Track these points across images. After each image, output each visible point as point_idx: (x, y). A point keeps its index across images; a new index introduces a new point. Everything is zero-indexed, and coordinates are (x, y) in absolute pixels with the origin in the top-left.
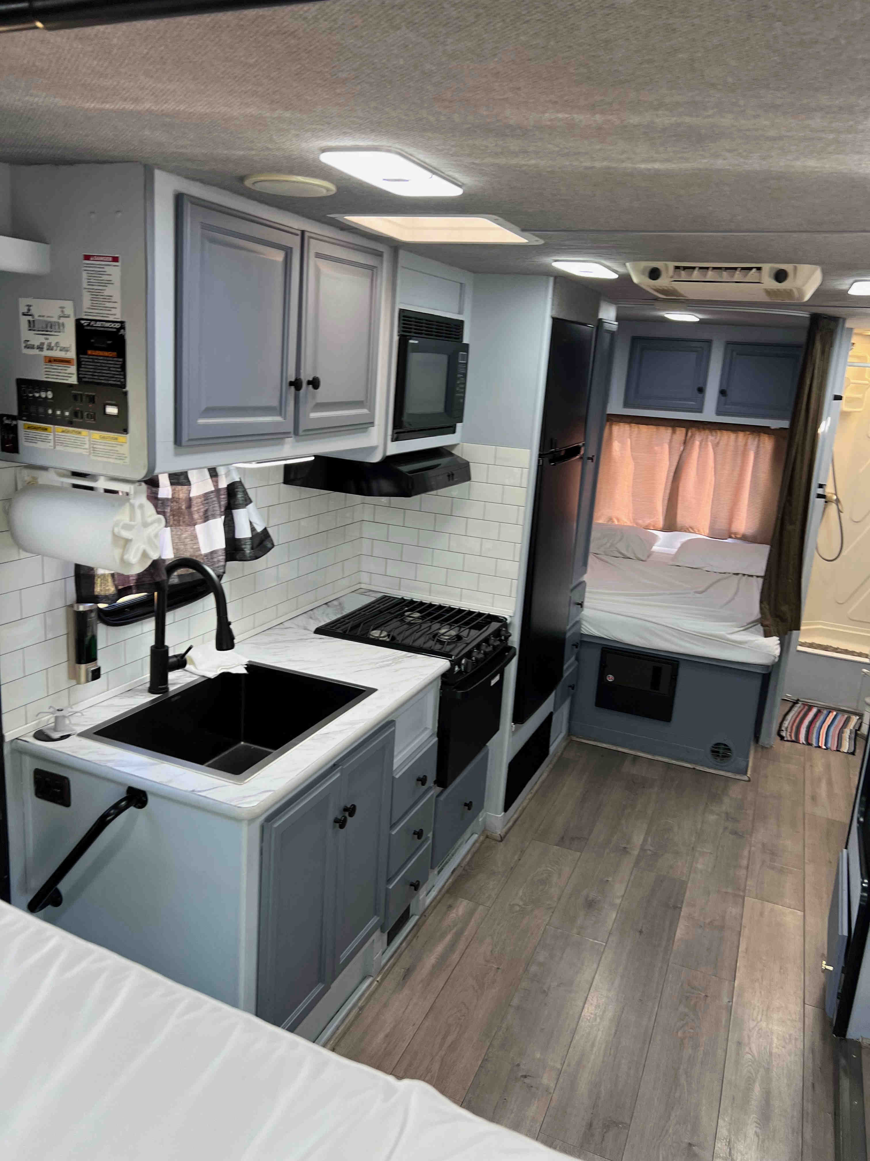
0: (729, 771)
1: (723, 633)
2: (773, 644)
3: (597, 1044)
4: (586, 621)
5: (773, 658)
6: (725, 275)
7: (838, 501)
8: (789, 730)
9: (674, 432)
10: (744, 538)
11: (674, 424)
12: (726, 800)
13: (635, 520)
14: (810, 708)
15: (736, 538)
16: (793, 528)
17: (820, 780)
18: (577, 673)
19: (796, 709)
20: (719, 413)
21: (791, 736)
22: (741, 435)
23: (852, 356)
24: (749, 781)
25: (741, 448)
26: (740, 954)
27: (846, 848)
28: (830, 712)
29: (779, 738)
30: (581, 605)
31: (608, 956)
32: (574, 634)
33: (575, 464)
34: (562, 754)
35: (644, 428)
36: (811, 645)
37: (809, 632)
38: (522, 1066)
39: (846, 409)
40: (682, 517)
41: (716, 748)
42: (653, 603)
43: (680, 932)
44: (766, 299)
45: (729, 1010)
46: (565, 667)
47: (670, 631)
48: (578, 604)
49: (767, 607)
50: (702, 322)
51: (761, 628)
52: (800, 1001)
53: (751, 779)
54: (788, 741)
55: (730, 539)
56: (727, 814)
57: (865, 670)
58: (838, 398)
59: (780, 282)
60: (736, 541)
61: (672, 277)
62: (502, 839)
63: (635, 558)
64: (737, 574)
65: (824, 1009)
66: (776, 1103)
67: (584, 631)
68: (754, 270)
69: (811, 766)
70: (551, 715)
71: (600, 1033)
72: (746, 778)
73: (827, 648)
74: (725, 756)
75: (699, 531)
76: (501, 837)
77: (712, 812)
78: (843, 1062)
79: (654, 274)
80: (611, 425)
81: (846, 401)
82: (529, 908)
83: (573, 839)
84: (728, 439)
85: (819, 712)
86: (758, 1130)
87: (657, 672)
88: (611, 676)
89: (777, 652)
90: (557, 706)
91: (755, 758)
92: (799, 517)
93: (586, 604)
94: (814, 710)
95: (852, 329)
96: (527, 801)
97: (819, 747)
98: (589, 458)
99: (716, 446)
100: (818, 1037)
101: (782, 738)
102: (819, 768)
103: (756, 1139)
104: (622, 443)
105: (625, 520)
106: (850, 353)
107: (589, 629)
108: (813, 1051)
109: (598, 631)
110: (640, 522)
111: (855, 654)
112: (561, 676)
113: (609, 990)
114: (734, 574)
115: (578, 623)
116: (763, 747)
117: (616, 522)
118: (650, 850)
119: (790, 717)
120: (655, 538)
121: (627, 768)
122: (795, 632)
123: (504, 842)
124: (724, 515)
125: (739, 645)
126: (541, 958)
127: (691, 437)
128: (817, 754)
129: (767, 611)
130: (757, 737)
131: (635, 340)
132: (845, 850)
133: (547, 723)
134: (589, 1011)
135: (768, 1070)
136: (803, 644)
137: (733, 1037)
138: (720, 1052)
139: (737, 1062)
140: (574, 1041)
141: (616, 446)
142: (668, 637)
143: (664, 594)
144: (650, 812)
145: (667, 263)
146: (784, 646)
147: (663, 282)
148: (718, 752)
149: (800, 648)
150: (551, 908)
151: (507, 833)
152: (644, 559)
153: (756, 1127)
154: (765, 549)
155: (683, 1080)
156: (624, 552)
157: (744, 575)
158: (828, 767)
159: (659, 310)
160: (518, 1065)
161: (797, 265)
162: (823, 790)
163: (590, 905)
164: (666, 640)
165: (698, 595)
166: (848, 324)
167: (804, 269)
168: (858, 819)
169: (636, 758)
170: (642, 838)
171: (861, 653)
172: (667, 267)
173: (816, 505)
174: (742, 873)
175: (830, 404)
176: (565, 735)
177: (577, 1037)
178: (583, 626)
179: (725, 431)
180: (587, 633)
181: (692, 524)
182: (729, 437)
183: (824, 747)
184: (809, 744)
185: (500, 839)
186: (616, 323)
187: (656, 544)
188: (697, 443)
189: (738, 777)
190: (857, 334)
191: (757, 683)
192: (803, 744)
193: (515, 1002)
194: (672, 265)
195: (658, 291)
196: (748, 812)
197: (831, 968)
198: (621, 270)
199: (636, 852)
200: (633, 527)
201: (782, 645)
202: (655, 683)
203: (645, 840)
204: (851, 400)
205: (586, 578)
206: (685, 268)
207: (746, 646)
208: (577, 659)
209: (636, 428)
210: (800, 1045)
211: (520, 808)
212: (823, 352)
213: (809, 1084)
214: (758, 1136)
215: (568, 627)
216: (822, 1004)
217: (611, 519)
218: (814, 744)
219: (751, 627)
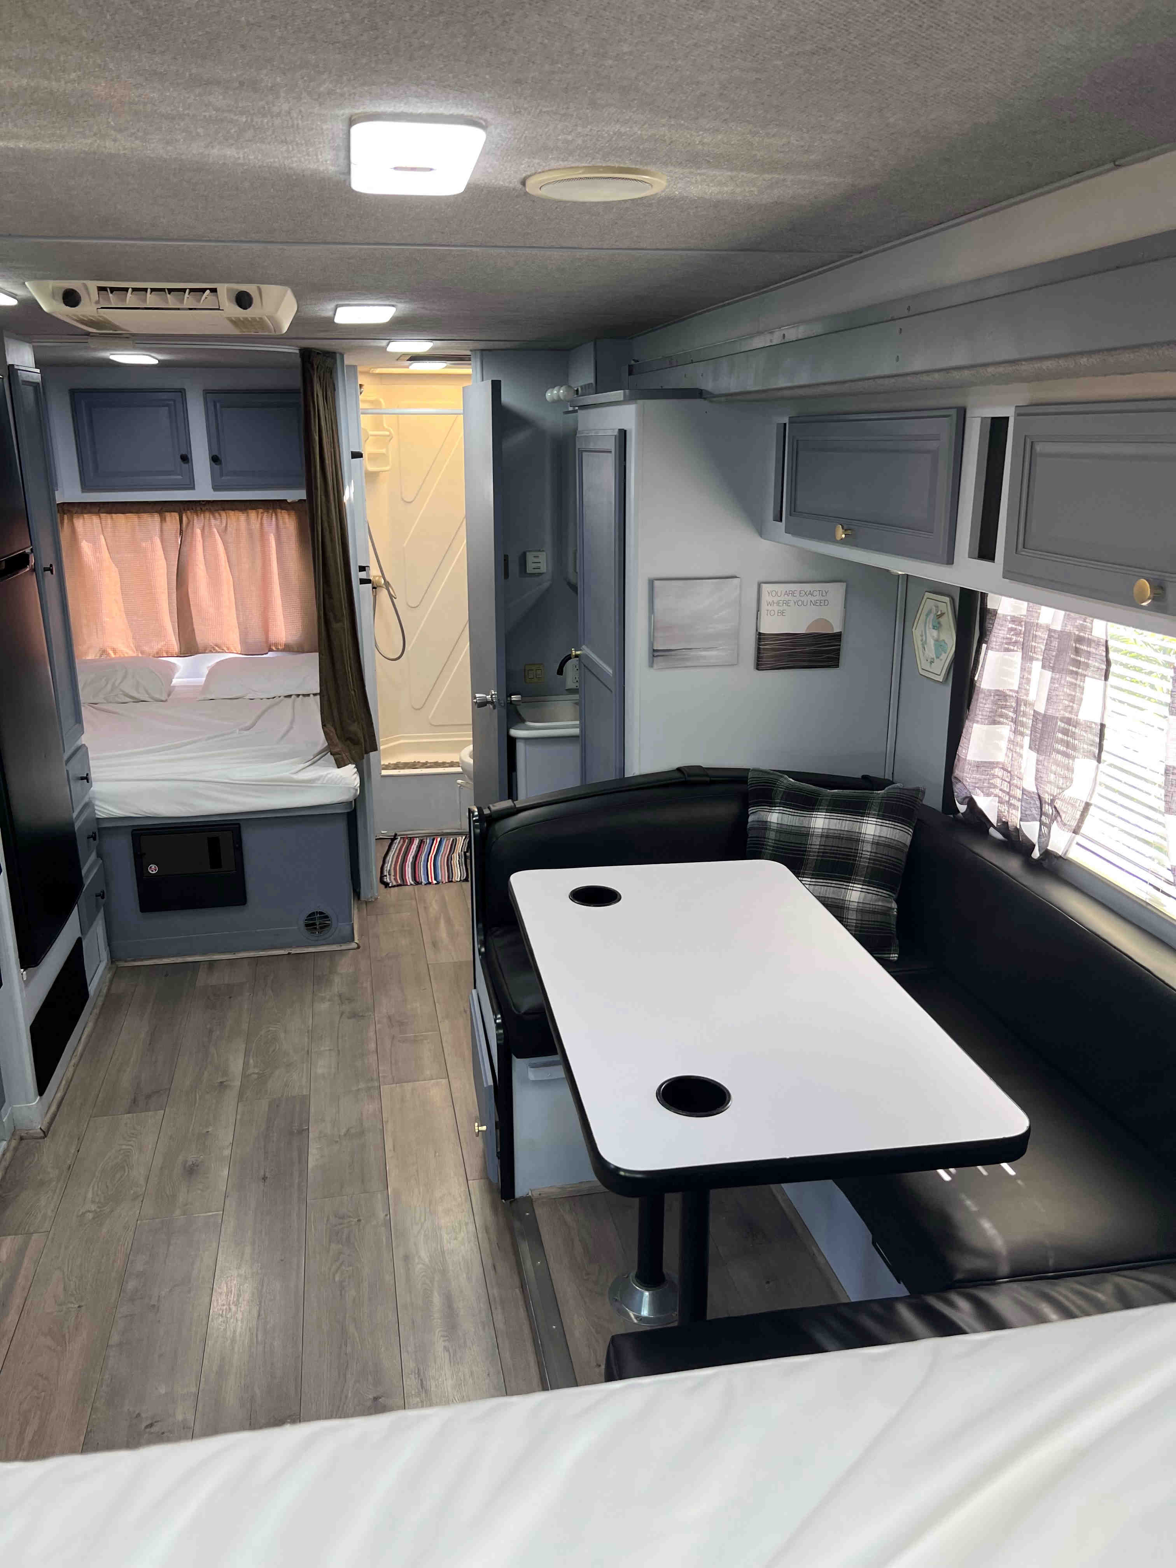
0: (334, 944)
1: (287, 774)
2: (349, 774)
3: (238, 1338)
4: (101, 800)
5: (353, 791)
6: (171, 300)
7: (387, 584)
8: (392, 873)
9: (163, 520)
10: (288, 648)
11: (161, 508)
12: (337, 979)
13: (138, 648)
14: (411, 840)
15: (278, 650)
16: (340, 627)
17: (437, 920)
18: (105, 874)
19: (395, 846)
20: (216, 488)
21: (396, 879)
22: (253, 514)
23: (364, 401)
24: (359, 947)
25: (257, 534)
26: (389, 1154)
27: (475, 988)
28: (433, 840)
29: (383, 886)
30: (86, 778)
31: (229, 1226)
32: (86, 821)
33: (26, 580)
34: (109, 989)
35: (120, 518)
36: (397, 766)
37: (393, 751)
38: (143, 1415)
39: (371, 468)
40: (203, 634)
41: (312, 919)
42: (189, 755)
43: (314, 1158)
44: (234, 331)
45: (388, 1223)
46: (84, 872)
47: (219, 787)
48: (82, 778)
49: (333, 729)
50: (162, 364)
51: (332, 758)
52: (462, 1179)
53: (360, 944)
54: (394, 886)
55: (270, 653)
56: (340, 996)
57: (459, 781)
58: (357, 455)
59: (245, 308)
60: (279, 654)
61: (97, 302)
62: (45, 1134)
63: (149, 700)
64: (290, 696)
65: (488, 1178)
66: (460, 1306)
67: (100, 815)
68: (208, 291)
69: (425, 908)
70: (79, 942)
71: (239, 1323)
72: (354, 945)
73: (415, 765)
74: (324, 927)
75: (228, 649)
76: (44, 1132)
77: (323, 999)
78: (517, 1225)
79: (71, 298)
80: (71, 521)
81: (369, 459)
82: (107, 1209)
83: (148, 1097)
84: (238, 521)
85: (422, 842)
86: (446, 1344)
87: (214, 845)
88: (153, 866)
89: (357, 782)
90: (85, 928)
91: (359, 918)
92: (345, 612)
93: (93, 776)
94: (416, 842)
95: (355, 367)
96: (71, 1069)
97: (430, 883)
98: (46, 569)
99: (224, 532)
100: (488, 1211)
101: (386, 885)
102: (435, 908)
103: (447, 1354)
104: (94, 542)
105: (125, 650)
106: (361, 397)
107: (106, 809)
108: (487, 1230)
109: (120, 809)
110: (146, 649)
111: (447, 765)
112: (81, 884)
113: (239, 1267)
114: (286, 697)
115: (89, 805)
116: (366, 903)
117: (113, 655)
118: (254, 1073)
119: (390, 858)
120: (172, 668)
121: (204, 978)
122: (372, 754)
123: (49, 1135)
124: (255, 622)
125: (309, 785)
126: (139, 1267)
127: (188, 524)
128: (430, 893)
129: (333, 734)
130: (357, 894)
131: (75, 395)
132: (474, 991)
133: (76, 956)
134: (219, 1303)
135: (444, 1272)
136: (387, 767)
137: (399, 1253)
138: (388, 1278)
139: (408, 1279)
140: (207, 1349)
141: (86, 547)
142: (215, 794)
143: (200, 740)
144: (245, 1026)
145: (85, 282)
146: (363, 774)
147: (88, 308)
148: (314, 924)
149: (384, 772)
150: (138, 1197)
151: (50, 1124)
152: (164, 699)
153: (444, 1341)
154: (314, 659)
155: (352, 1329)
156: (135, 695)
157: (298, 695)
158: (443, 904)
159: (95, 350)
160: (139, 1415)
161: (261, 286)
162: (443, 933)
163: (191, 1171)
164: (216, 800)
165: (246, 733)
166: (348, 360)
167: (272, 291)
168: (479, 950)
169: (211, 964)
170: (240, 1062)
171: (452, 762)
172: (88, 288)
173: (362, 593)
174: (372, 1059)
175: (350, 465)
176: (107, 964)
177: (210, 1343)
178: (96, 808)
179: (230, 512)
180: (105, 816)
181: (219, 641)
182: (238, 520)
183: (435, 882)
184: (418, 883)
185: (42, 1135)
186: (38, 371)
187: (177, 675)
188: (198, 531)
189: (344, 947)
190: (363, 373)
191: (341, 827)
192: (411, 885)
193: (115, 1339)
194: (93, 285)
195: (82, 322)
196: (365, 985)
197: (484, 1128)
198: (20, 293)
199: (237, 1083)
200: (137, 657)
201: (360, 772)
202: (215, 860)
203: (246, 1064)
204: (375, 457)
205: (84, 740)
206: (113, 290)
207: (318, 784)
208: (99, 855)
209: (108, 520)
210: (471, 1228)
211: (64, 1082)
212: (326, 398)
213: (489, 1267)
214: (448, 1351)
215: (75, 815)
216: (485, 1174)
217: (104, 652)
218: (424, 882)
219: (319, 760)
